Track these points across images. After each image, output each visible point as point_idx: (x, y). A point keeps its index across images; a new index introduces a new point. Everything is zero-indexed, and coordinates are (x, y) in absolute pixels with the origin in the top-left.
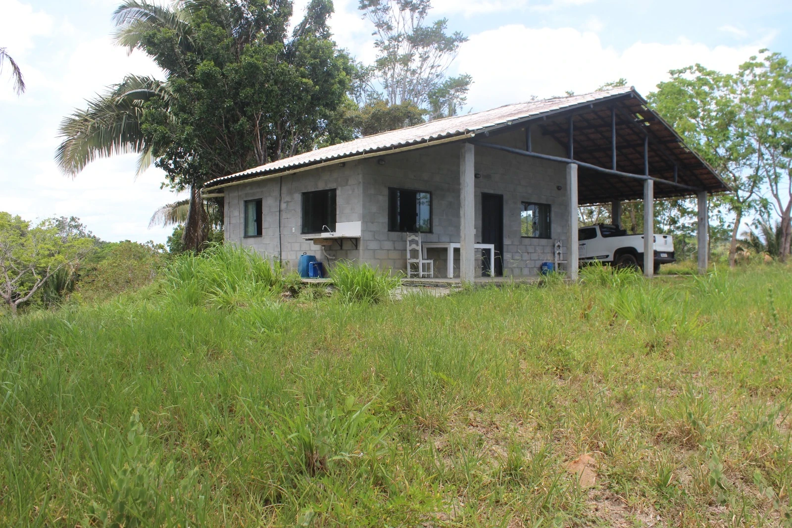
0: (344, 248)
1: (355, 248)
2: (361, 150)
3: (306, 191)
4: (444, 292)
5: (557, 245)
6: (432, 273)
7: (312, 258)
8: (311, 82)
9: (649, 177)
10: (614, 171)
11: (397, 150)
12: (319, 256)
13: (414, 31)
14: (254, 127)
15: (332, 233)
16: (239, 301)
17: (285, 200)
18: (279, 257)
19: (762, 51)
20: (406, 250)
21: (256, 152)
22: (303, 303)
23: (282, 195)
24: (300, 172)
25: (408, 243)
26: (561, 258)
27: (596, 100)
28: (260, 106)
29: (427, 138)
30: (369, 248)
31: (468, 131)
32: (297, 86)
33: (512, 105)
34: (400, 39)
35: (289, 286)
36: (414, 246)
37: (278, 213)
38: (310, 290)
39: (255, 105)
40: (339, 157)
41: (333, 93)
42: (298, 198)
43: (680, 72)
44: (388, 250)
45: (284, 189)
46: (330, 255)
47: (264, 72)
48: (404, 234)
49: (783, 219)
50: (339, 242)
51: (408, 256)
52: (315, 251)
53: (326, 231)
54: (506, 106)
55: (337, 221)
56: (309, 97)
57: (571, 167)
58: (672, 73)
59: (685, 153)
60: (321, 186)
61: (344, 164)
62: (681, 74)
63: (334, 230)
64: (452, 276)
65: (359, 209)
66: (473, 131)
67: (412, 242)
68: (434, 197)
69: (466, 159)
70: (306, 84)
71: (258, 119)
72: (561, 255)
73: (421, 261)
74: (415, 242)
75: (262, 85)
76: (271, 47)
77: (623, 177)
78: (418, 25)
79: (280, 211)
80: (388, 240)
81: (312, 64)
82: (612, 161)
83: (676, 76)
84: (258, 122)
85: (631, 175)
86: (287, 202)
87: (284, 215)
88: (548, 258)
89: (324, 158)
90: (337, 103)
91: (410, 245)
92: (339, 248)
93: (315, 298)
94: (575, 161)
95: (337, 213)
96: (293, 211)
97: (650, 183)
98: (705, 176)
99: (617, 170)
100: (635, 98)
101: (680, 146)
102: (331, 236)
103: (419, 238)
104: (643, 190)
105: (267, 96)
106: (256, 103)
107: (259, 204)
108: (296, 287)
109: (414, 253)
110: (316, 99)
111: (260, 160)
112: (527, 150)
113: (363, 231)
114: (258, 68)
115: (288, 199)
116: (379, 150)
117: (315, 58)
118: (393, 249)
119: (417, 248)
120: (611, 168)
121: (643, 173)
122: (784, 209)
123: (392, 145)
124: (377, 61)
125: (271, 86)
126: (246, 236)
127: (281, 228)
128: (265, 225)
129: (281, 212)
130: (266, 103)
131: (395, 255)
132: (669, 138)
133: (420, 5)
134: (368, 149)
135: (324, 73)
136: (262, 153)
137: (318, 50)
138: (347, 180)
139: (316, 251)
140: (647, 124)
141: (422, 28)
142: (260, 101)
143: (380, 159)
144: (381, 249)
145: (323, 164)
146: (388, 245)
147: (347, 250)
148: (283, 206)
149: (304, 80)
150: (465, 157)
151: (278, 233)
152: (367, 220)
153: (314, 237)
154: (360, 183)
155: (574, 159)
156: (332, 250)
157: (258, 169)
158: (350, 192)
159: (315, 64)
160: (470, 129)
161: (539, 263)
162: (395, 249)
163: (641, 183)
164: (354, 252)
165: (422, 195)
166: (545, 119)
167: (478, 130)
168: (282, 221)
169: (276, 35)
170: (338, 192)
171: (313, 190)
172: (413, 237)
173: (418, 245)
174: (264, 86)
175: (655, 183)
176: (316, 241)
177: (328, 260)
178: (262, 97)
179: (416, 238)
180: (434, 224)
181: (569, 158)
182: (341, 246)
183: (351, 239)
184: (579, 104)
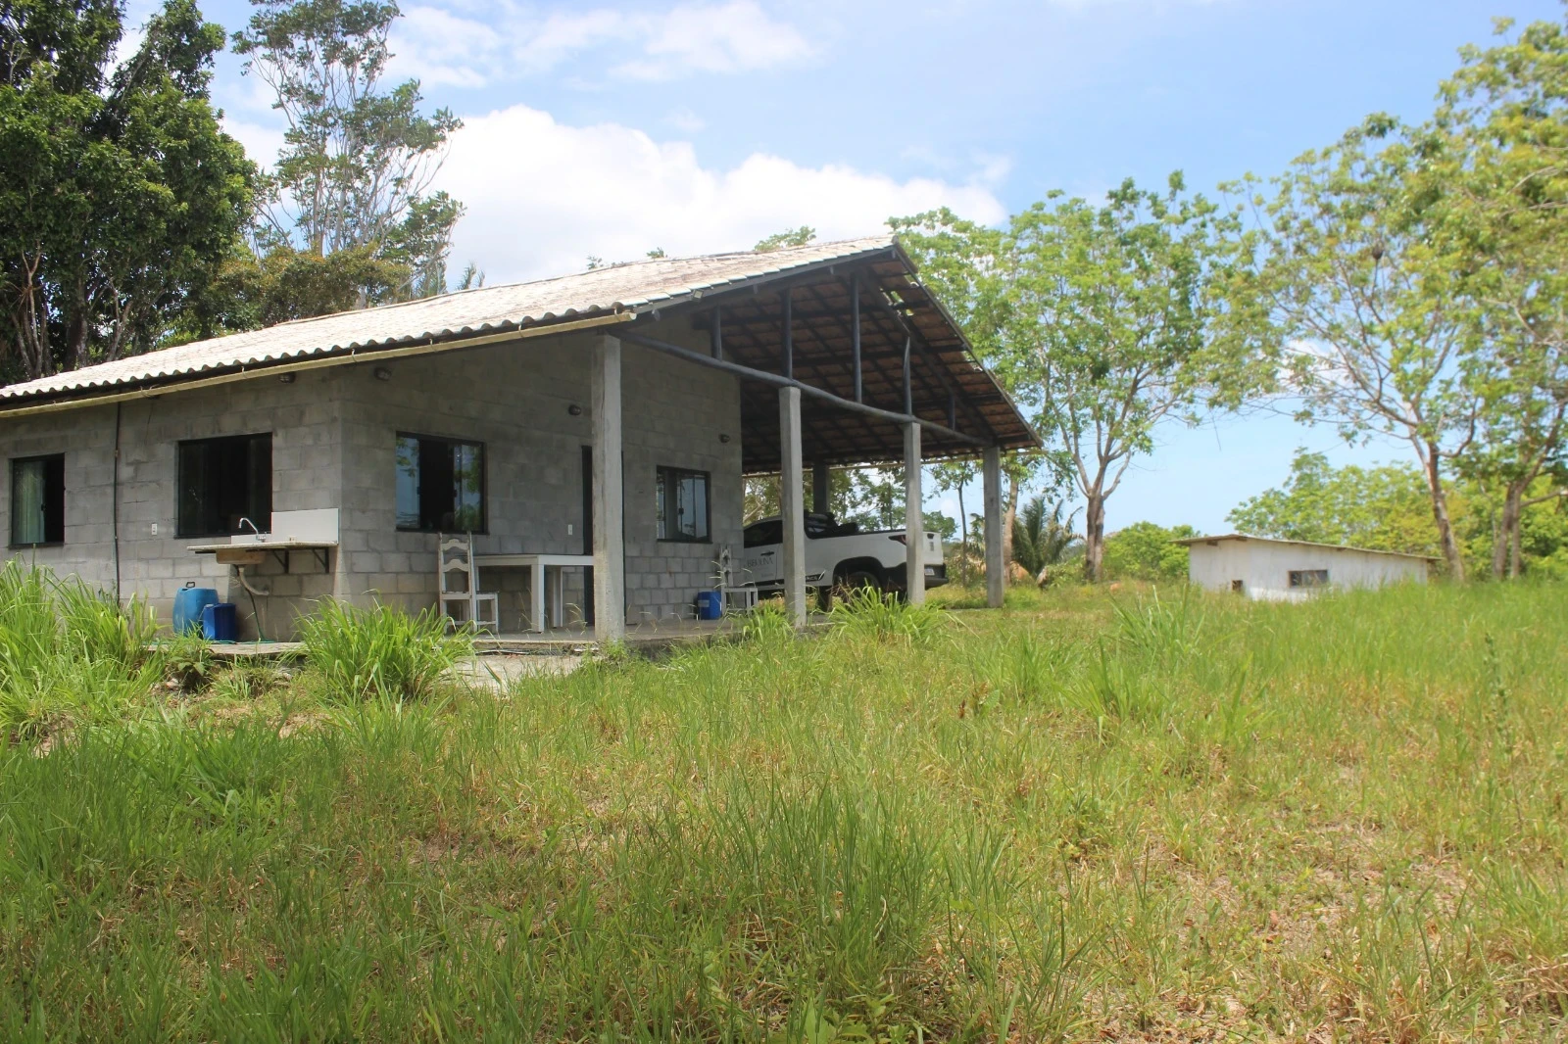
0: (292, 569)
1: (323, 570)
2: (344, 345)
3: (189, 438)
4: (570, 665)
5: (723, 556)
6: (496, 622)
7: (208, 595)
8: (166, 191)
9: (914, 418)
10: (859, 405)
11: (441, 346)
12: (224, 593)
13: (356, 106)
14: (19, 285)
15: (261, 536)
16: (52, 708)
17: (131, 459)
18: (114, 595)
19: (1053, 195)
20: (436, 572)
21: (23, 345)
22: (231, 706)
23: (121, 447)
24: (179, 392)
25: (441, 556)
26: (731, 584)
27: (839, 257)
28: (38, 238)
29: (517, 320)
30: (356, 569)
31: (621, 308)
32: (135, 196)
33: (637, 263)
34: (330, 120)
35: (181, 666)
36: (456, 563)
37: (110, 491)
38: (237, 672)
39: (26, 234)
40: (286, 359)
41: (219, 219)
42: (167, 454)
43: (909, 222)
44: (397, 573)
45: (128, 433)
46: (254, 586)
47: (53, 157)
48: (432, 536)
49: (1091, 500)
50: (282, 556)
51: (443, 586)
52: (215, 578)
53: (247, 530)
54: (624, 265)
55: (274, 506)
56: (163, 225)
57: (788, 393)
58: (894, 223)
59: (971, 372)
60: (230, 426)
61: (292, 376)
62: (912, 227)
63: (265, 526)
64: (541, 628)
65: (333, 479)
66: (631, 308)
67: (450, 554)
68: (489, 454)
69: (606, 370)
70: (155, 195)
71: (31, 268)
72: (730, 577)
73: (474, 597)
74: (456, 553)
75: (48, 187)
76: (74, 100)
77: (870, 415)
78: (366, 93)
79: (116, 484)
80: (398, 550)
81: (168, 150)
82: (854, 384)
83: (902, 229)
84: (31, 275)
85: (885, 413)
86: (137, 464)
87: (127, 495)
88: (707, 583)
89: (245, 360)
90: (225, 244)
91: (446, 562)
92: (280, 569)
93: (254, 693)
94: (795, 381)
95: (275, 488)
96: (154, 485)
97: (916, 428)
98: (999, 418)
99: (865, 402)
100: (897, 259)
101: (963, 361)
102: (260, 544)
103: (466, 544)
104: (902, 442)
105: (57, 216)
106: (30, 230)
107: (53, 472)
108: (199, 667)
109: (459, 580)
110: (180, 231)
111: (34, 365)
112: (714, 355)
113: (342, 531)
114: (37, 146)
115: (137, 455)
116: (392, 344)
117: (178, 137)
118: (407, 569)
119: (463, 567)
120: (854, 398)
121: (904, 411)
122: (1092, 483)
123: (427, 334)
124: (281, 163)
125: (71, 191)
126: (16, 544)
127: (119, 525)
128: (70, 517)
129: (119, 488)
130: (54, 232)
131: (410, 584)
132: (944, 343)
133: (364, 52)
134: (362, 341)
135: (196, 172)
136: (40, 348)
137: (185, 120)
138: (302, 414)
139: (218, 578)
140: (909, 313)
141: (373, 100)
142: (40, 226)
143: (379, 369)
144: (383, 571)
145: (243, 375)
146: (396, 561)
147: (300, 576)
148: (126, 472)
149: (152, 186)
150: (603, 366)
151: (111, 537)
152: (351, 505)
153: (214, 546)
154: (334, 420)
155: (795, 377)
156: (260, 575)
157: (44, 384)
158: (310, 442)
159: (178, 151)
160: (625, 302)
161: (690, 594)
162: (411, 571)
163: (899, 428)
164: (322, 577)
165: (465, 448)
166: (755, 289)
167: (639, 305)
168: (123, 509)
169: (78, 74)
170: (277, 441)
171: (208, 435)
172: (455, 543)
173: (465, 561)
174: (53, 190)
175: (924, 430)
176: (221, 555)
177: (252, 596)
178: (45, 216)
179: (463, 546)
180: (490, 514)
181: (785, 374)
182: (286, 566)
183: (313, 549)
184: (812, 263)
